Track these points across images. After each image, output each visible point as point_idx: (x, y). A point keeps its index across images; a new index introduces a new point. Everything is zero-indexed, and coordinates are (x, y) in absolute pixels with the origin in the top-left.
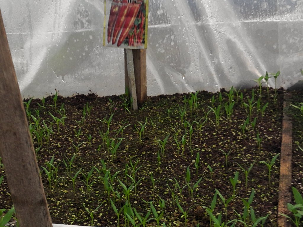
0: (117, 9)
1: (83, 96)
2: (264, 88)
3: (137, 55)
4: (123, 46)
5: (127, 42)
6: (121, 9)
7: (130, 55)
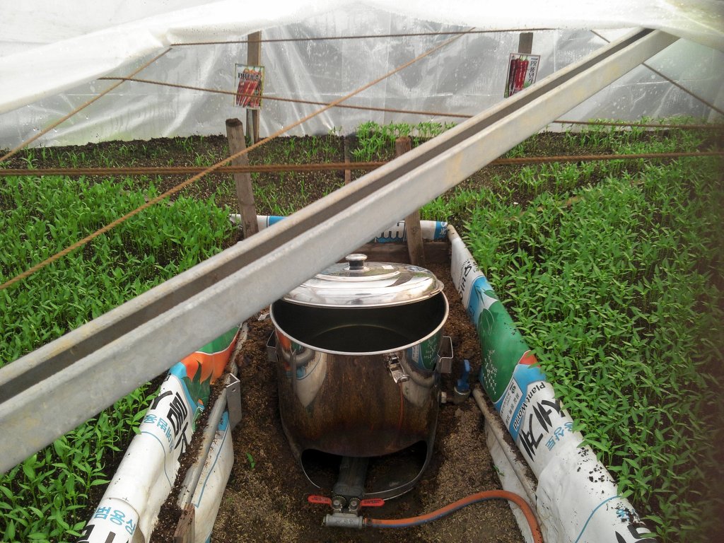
0: (243, 84)
1: (215, 136)
2: (333, 136)
3: (255, 113)
4: (247, 107)
5: (249, 105)
6: (246, 85)
7: (251, 113)
